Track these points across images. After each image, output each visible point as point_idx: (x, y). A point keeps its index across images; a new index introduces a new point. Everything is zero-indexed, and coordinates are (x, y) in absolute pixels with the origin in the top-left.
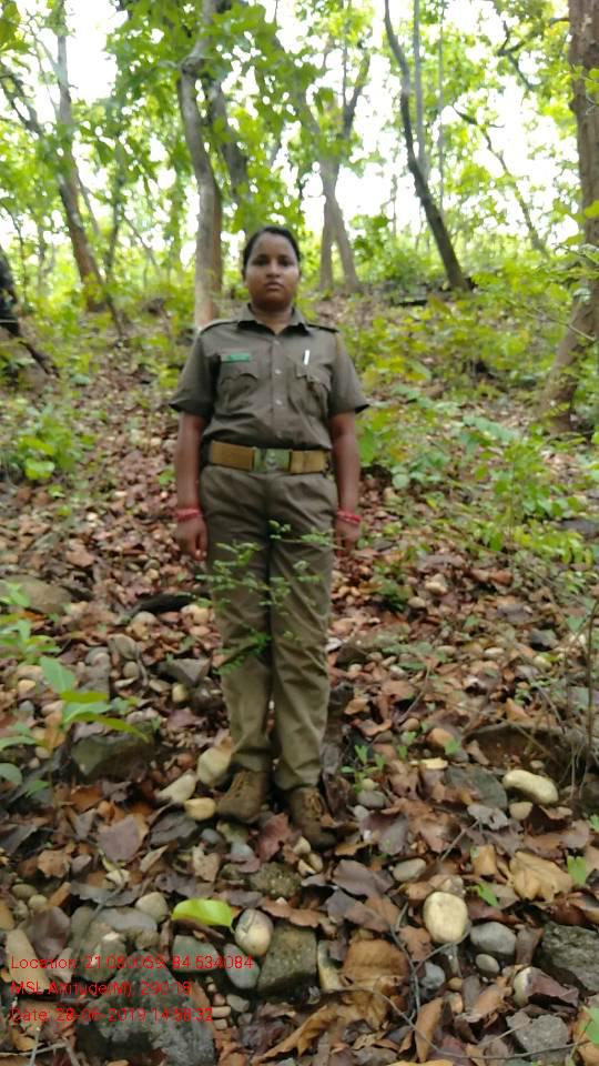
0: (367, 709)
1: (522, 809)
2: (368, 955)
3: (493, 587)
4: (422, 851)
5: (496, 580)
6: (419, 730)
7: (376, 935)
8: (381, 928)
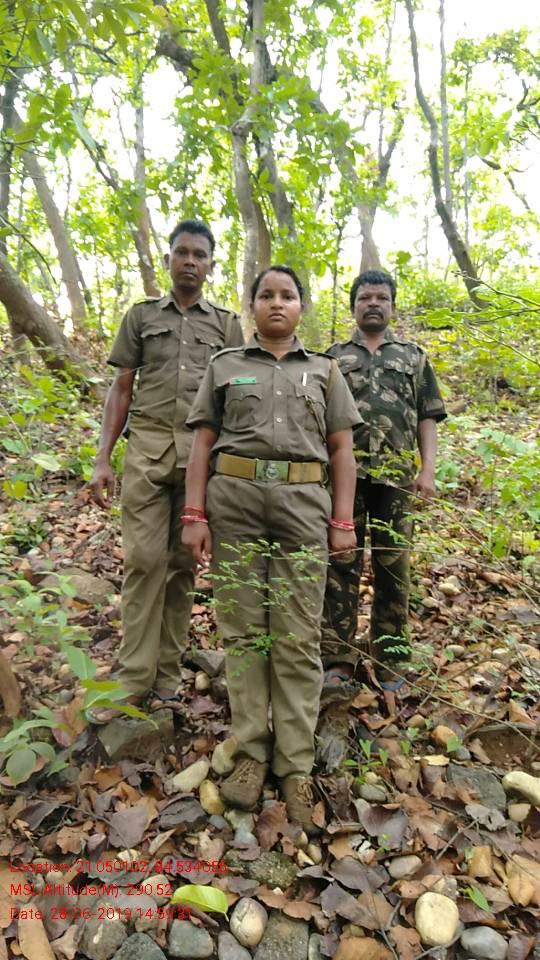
0: (375, 704)
1: (520, 811)
2: (357, 953)
3: (505, 589)
4: (418, 848)
5: (507, 583)
6: (423, 727)
7: (367, 933)
8: (371, 926)
